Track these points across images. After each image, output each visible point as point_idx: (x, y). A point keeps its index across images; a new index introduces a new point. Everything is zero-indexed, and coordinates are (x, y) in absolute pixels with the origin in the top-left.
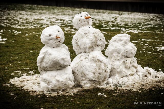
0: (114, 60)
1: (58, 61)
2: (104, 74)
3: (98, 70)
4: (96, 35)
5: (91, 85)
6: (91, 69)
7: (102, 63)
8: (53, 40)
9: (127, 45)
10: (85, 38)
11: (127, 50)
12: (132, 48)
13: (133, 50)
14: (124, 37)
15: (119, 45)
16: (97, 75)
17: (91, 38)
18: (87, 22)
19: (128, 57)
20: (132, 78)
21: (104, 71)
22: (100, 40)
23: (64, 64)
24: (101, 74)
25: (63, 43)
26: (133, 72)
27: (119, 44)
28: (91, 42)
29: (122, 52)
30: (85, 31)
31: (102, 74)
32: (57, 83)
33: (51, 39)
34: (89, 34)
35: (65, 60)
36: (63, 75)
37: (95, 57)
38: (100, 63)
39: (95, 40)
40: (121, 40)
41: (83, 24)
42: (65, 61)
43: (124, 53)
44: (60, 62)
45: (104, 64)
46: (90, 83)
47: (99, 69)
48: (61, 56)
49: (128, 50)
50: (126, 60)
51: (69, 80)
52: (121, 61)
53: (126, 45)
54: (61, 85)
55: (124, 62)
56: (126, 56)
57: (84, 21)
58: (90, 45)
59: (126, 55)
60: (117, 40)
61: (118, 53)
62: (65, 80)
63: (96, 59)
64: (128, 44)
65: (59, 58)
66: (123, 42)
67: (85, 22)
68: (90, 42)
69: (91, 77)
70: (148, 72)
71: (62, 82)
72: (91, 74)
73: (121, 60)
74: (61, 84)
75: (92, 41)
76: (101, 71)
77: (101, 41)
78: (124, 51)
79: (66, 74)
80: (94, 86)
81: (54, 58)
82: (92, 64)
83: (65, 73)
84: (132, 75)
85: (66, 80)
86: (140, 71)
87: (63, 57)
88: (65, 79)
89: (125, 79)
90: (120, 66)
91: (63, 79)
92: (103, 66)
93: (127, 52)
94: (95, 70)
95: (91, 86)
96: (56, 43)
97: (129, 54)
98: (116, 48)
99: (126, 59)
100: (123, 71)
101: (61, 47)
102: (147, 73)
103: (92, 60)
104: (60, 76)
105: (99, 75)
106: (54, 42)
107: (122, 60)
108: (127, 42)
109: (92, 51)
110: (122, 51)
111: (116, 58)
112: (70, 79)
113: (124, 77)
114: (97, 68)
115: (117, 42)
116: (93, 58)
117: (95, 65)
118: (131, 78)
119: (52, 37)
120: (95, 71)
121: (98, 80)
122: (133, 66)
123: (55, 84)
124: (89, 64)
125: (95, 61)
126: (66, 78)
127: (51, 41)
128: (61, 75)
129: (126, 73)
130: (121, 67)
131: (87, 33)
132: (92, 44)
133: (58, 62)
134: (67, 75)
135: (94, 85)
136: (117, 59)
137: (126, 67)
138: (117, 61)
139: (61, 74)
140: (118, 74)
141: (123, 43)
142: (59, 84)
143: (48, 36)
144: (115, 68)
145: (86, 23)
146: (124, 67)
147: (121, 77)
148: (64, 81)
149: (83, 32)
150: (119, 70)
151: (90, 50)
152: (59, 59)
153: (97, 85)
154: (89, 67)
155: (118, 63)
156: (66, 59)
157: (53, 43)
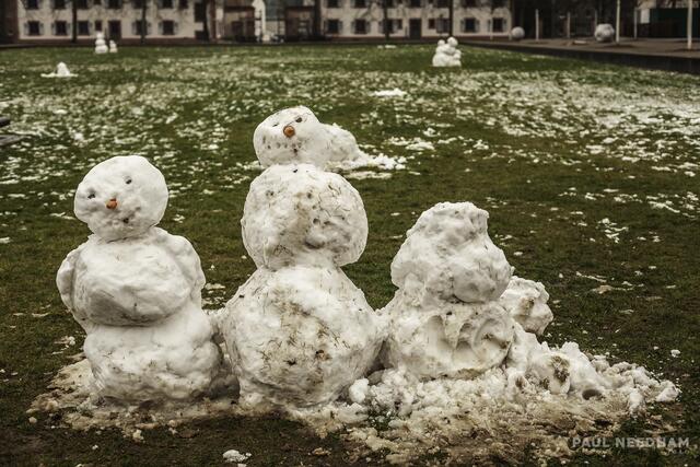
0: (403, 307)
1: (107, 297)
2: (309, 364)
3: (284, 345)
4: (306, 203)
5: (265, 401)
6: (259, 338)
7: (309, 319)
8: (101, 213)
9: (459, 250)
10: (265, 212)
11: (451, 274)
12: (477, 267)
13: (481, 274)
14: (452, 216)
15: (427, 249)
16: (278, 364)
17: (284, 213)
18: (289, 148)
19: (459, 301)
20: (467, 389)
21: (310, 353)
22: (327, 223)
23: (135, 309)
24: (294, 363)
25: (157, 226)
26: (481, 361)
27: (428, 245)
28: (281, 231)
29: (429, 280)
30: (272, 183)
31: (299, 362)
32: (114, 377)
33: (95, 210)
34: (280, 197)
35: (141, 294)
36: (144, 351)
37: (283, 292)
38: (298, 317)
39: (297, 225)
40: (437, 229)
41: (275, 154)
42: (137, 297)
43: (440, 285)
44: (115, 300)
45: (321, 322)
46: (261, 390)
47: (289, 343)
48: (122, 279)
49: (457, 274)
50: (450, 313)
51: (164, 372)
52: (425, 314)
53: (452, 250)
54: (130, 387)
55: (438, 319)
56: (454, 296)
57: (279, 145)
58: (272, 241)
59: (448, 292)
60: (427, 228)
61: (420, 278)
62: (145, 370)
63: (288, 298)
64: (464, 247)
65: (113, 284)
66: (442, 236)
67: (282, 147)
68: (275, 230)
69: (254, 370)
70: (557, 371)
71: (133, 378)
72: (256, 360)
73: (428, 310)
74: (126, 383)
75: (283, 228)
76: (295, 352)
77: (329, 227)
78: (442, 275)
79: (156, 347)
80: (275, 405)
81: (91, 283)
82: (265, 320)
83: (153, 342)
84: (473, 375)
85: (149, 369)
86: (519, 359)
87: (128, 282)
88: (144, 367)
89: (436, 390)
90: (413, 334)
91: (136, 364)
92: (309, 333)
93: (452, 279)
94: (271, 344)
95: (262, 403)
96: (110, 223)
97: (464, 289)
98: (415, 260)
99: (449, 307)
100: (423, 354)
101: (145, 241)
102: (552, 371)
103: (268, 301)
104: (130, 353)
105: (287, 367)
106: (104, 221)
107: (432, 309)
108: (461, 238)
109: (286, 264)
110: (432, 276)
111: (410, 299)
112: (169, 369)
113: (433, 379)
114: (283, 338)
115: (427, 236)
116: (272, 297)
117: (276, 323)
118: (461, 386)
119: (95, 203)
120: (272, 349)
121: (280, 385)
122: (487, 337)
123: (109, 379)
124: (254, 317)
125: (282, 310)
126: (152, 364)
127: (95, 215)
128: (135, 350)
129: (439, 364)
130: (419, 339)
131: (275, 191)
132: (284, 238)
133: (107, 301)
134: (160, 352)
135: (274, 400)
136: (415, 303)
137: (445, 342)
138: (414, 312)
139: (136, 345)
140: (407, 363)
141: (441, 242)
142: (120, 383)
143: (84, 197)
144: (397, 338)
145: (285, 152)
146: (434, 340)
147: (420, 377)
148: (138, 372)
149: (264, 186)
150: (407, 350)
151: (276, 261)
152: (110, 289)
153: (284, 402)
154: (255, 328)
155: (412, 320)
156: (144, 289)
157: (99, 225)
